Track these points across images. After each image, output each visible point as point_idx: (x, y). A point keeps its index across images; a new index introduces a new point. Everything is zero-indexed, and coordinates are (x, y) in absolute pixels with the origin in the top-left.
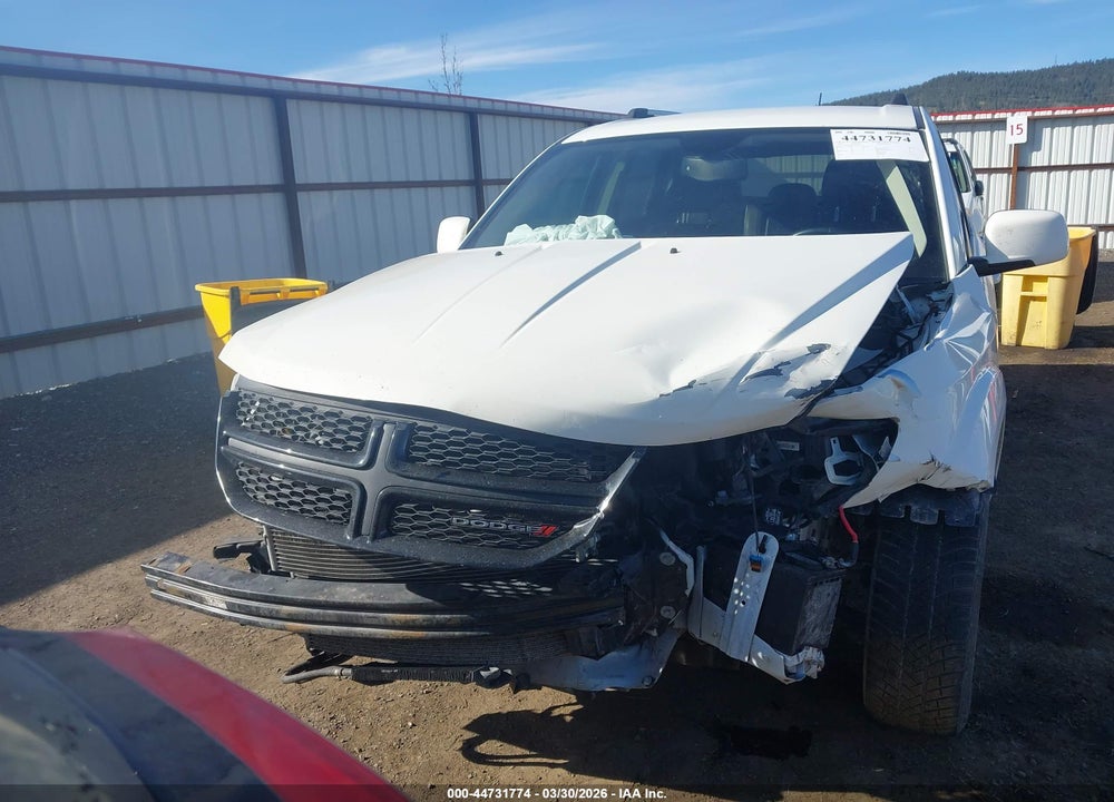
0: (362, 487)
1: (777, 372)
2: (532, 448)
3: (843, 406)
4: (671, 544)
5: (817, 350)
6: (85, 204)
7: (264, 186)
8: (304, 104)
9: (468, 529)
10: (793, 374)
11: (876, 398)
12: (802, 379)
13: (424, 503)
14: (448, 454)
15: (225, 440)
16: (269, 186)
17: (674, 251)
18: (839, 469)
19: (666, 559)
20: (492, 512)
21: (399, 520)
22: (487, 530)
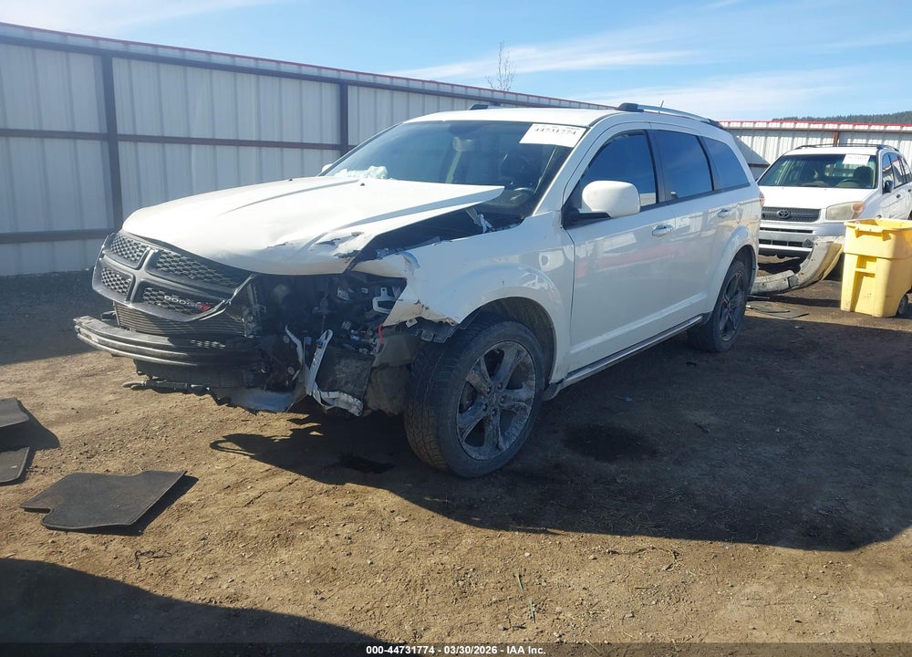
0: (134, 277)
1: (332, 243)
2: (205, 267)
3: (369, 267)
4: (288, 331)
5: (356, 235)
6: (202, 147)
7: (327, 145)
8: (364, 91)
9: (171, 303)
10: (340, 245)
11: (391, 265)
12: (344, 248)
13: (156, 288)
14: (184, 270)
15: (102, 256)
16: (329, 145)
17: (363, 185)
18: (380, 304)
19: (286, 340)
20: (182, 296)
21: (146, 295)
22: (178, 304)
